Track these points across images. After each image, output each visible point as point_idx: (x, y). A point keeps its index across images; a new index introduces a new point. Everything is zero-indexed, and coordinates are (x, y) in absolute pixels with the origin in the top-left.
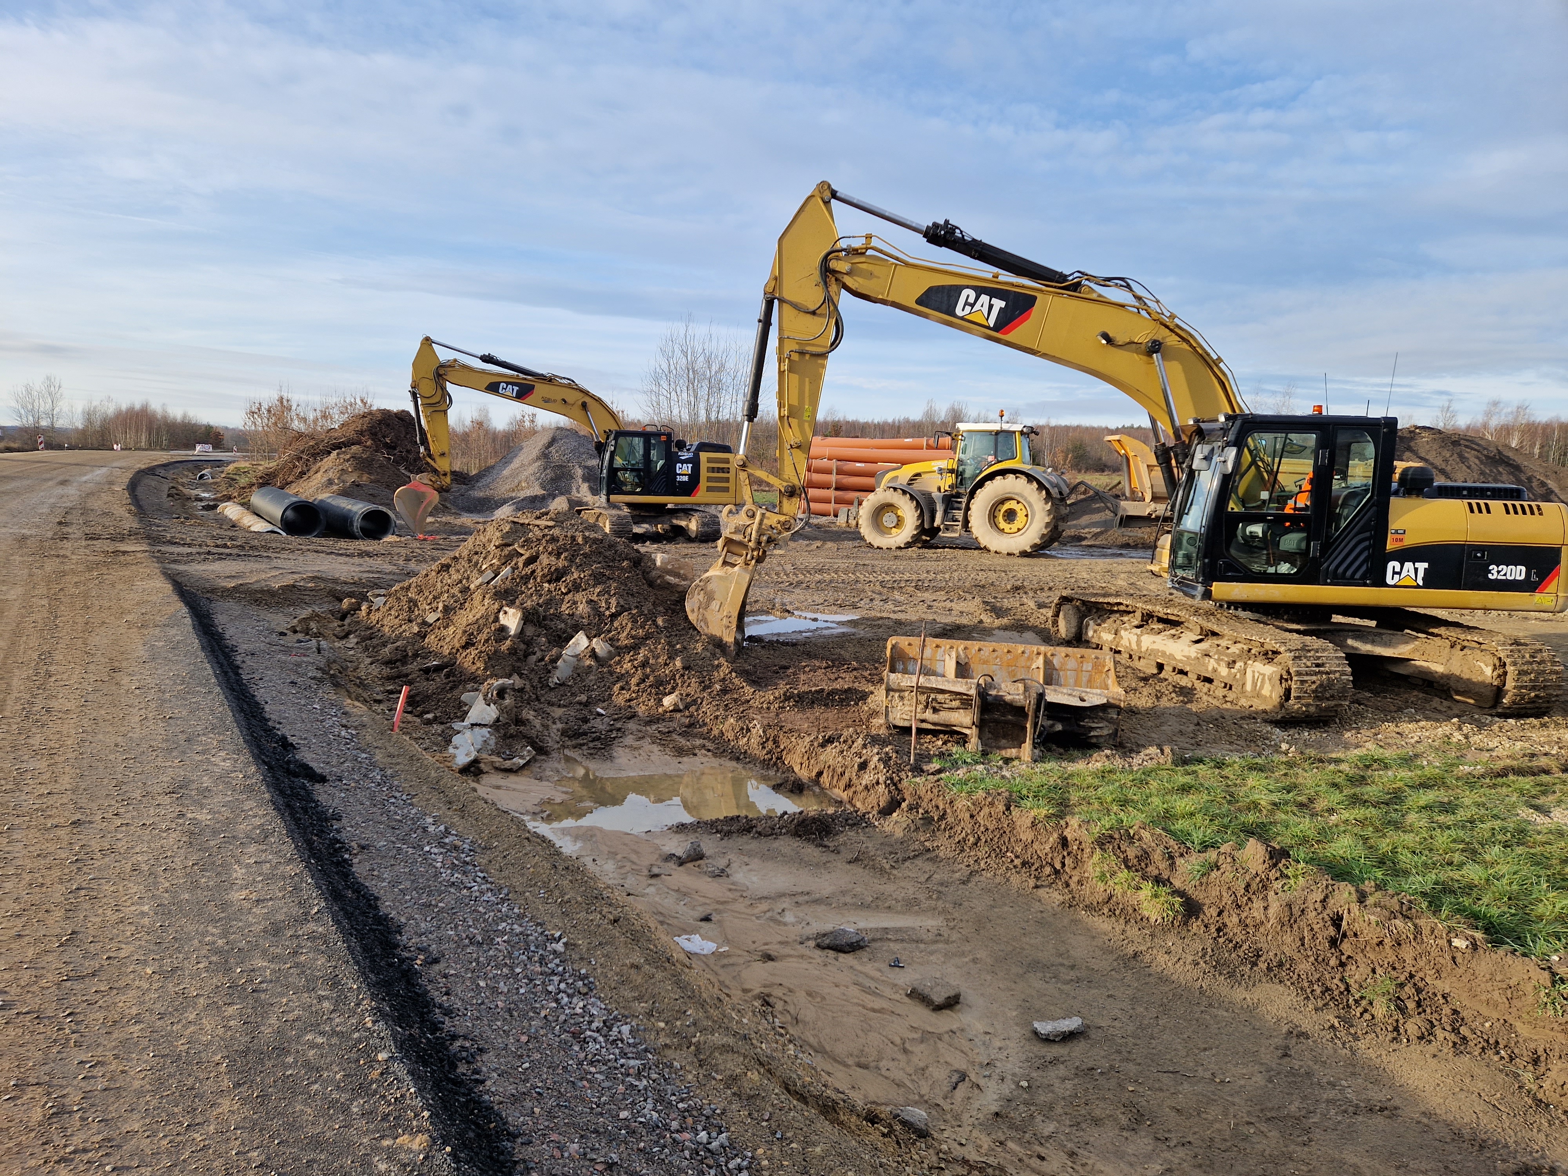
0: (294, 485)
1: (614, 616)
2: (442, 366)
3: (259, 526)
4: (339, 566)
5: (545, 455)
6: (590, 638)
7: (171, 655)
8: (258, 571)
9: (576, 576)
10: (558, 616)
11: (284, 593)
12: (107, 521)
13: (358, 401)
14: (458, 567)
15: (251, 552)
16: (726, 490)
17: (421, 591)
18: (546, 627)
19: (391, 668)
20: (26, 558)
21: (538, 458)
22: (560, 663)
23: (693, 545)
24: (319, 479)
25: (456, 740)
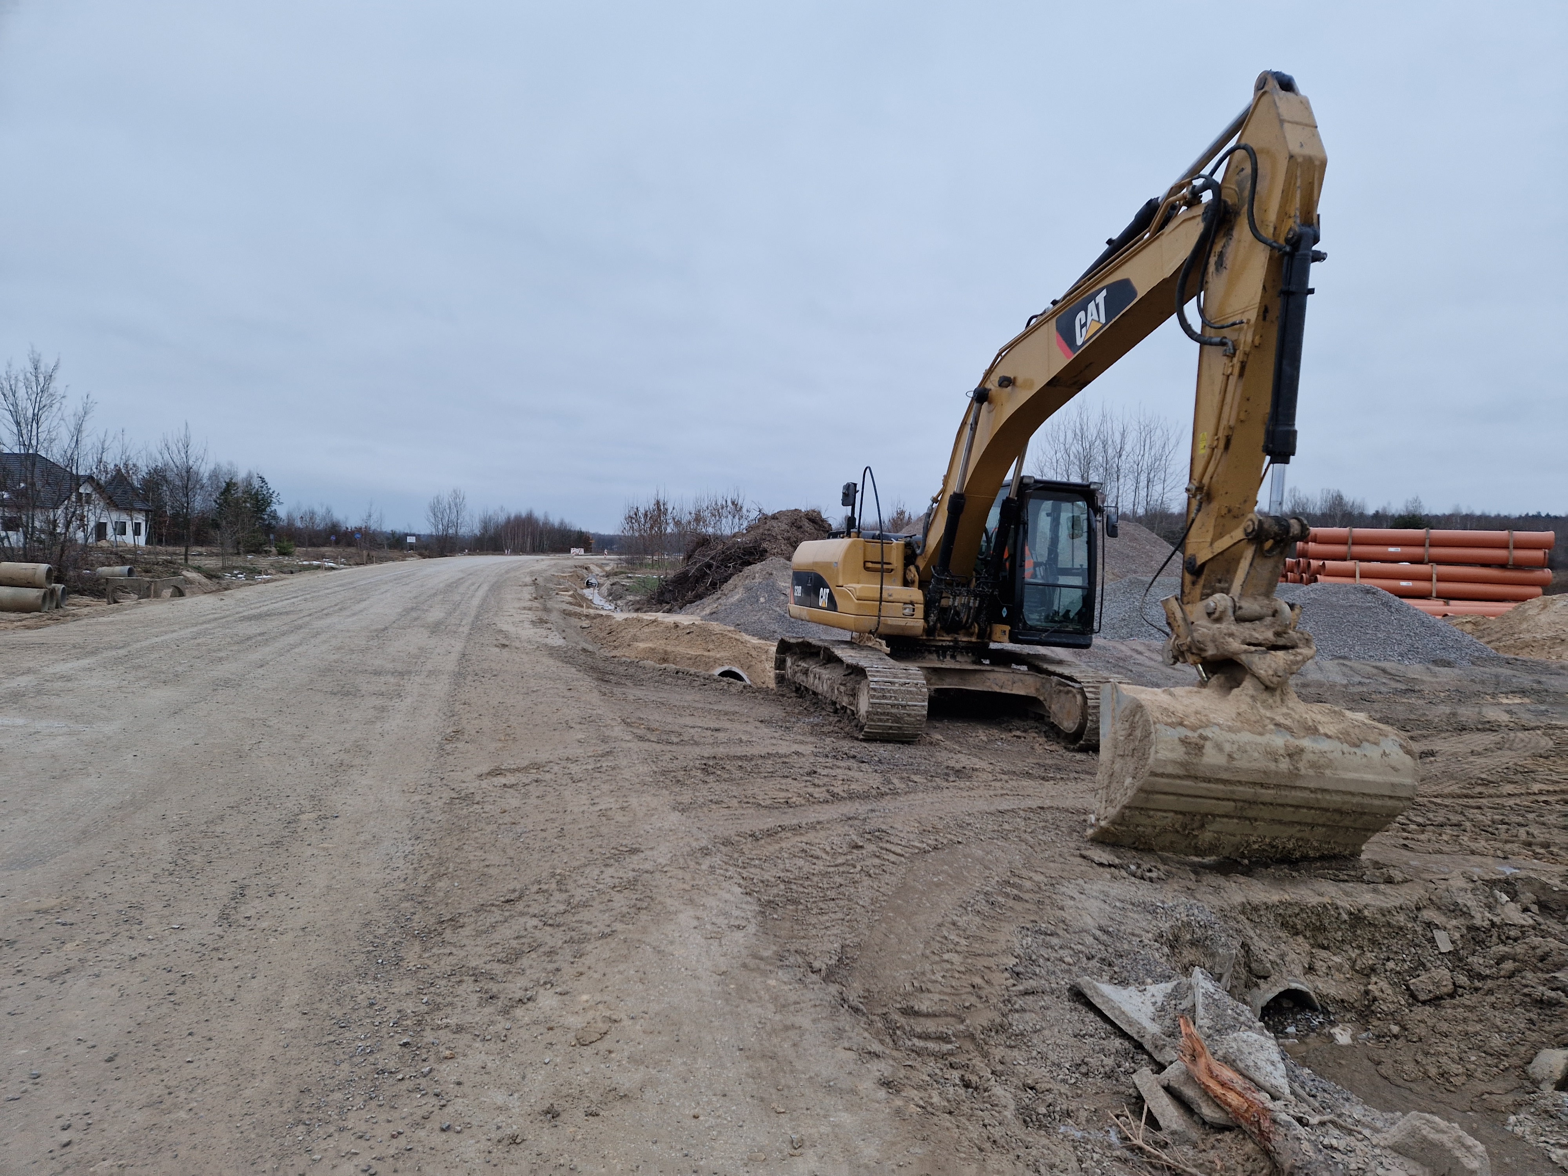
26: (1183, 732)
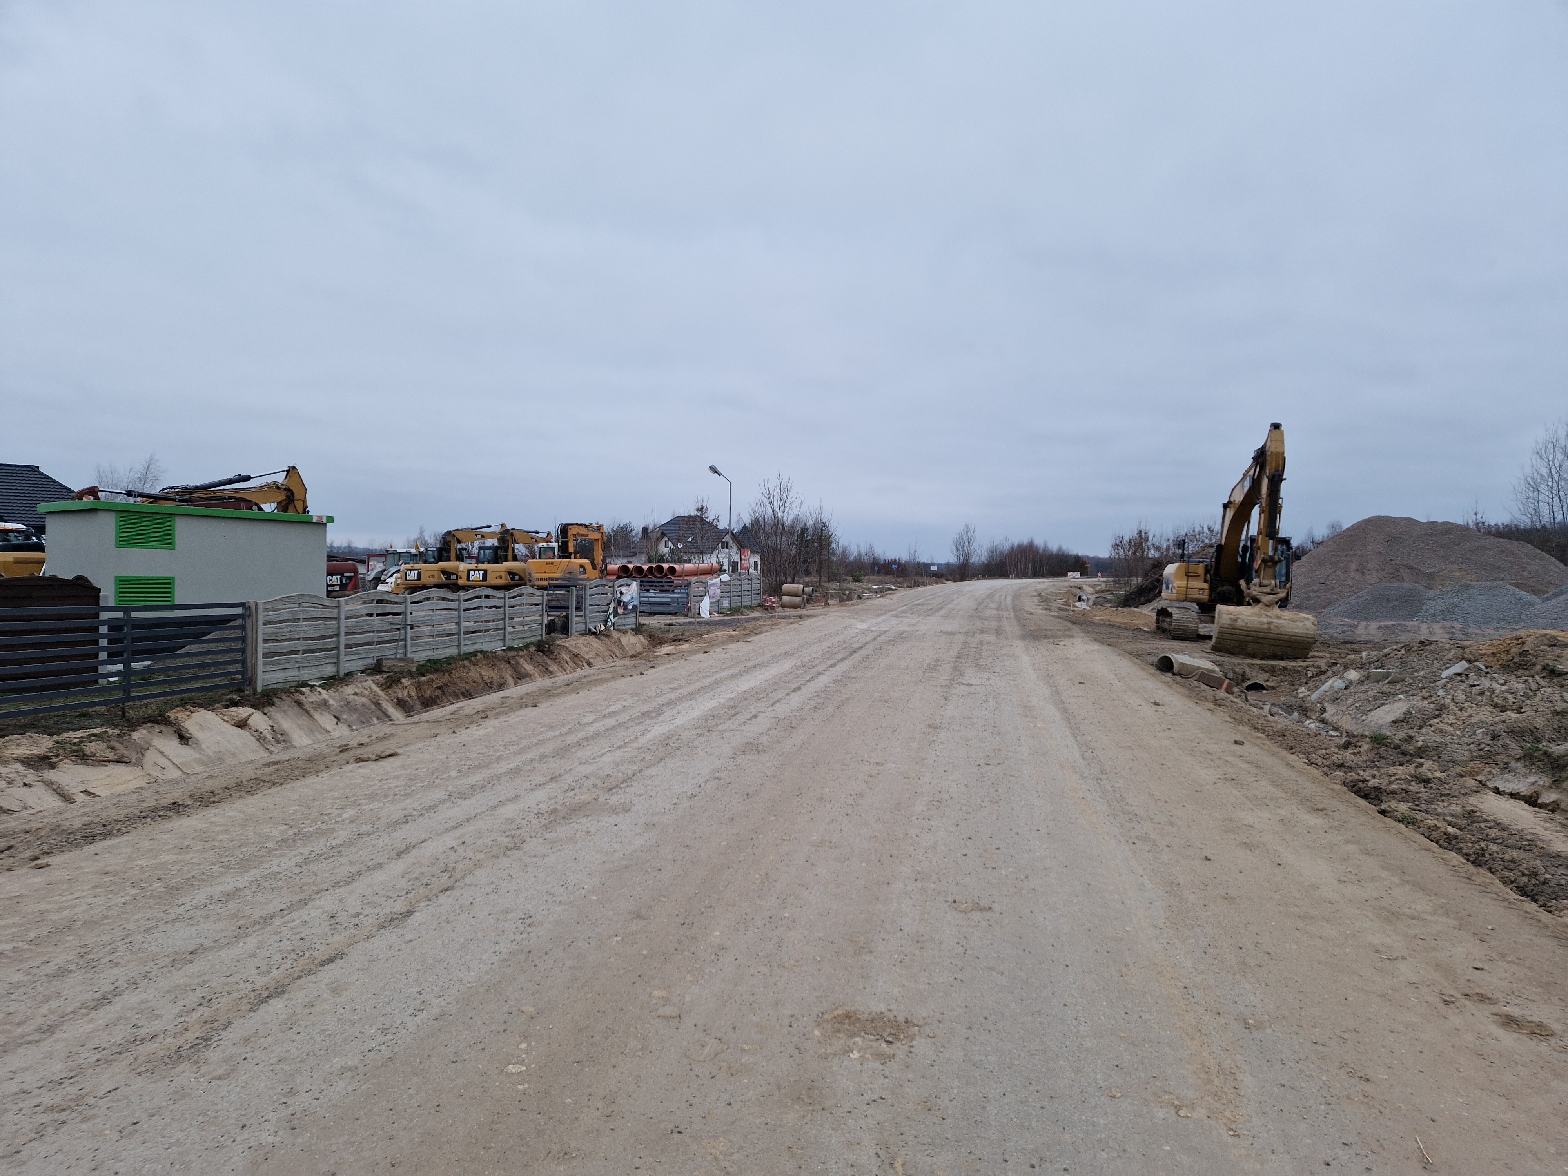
26: (1231, 616)
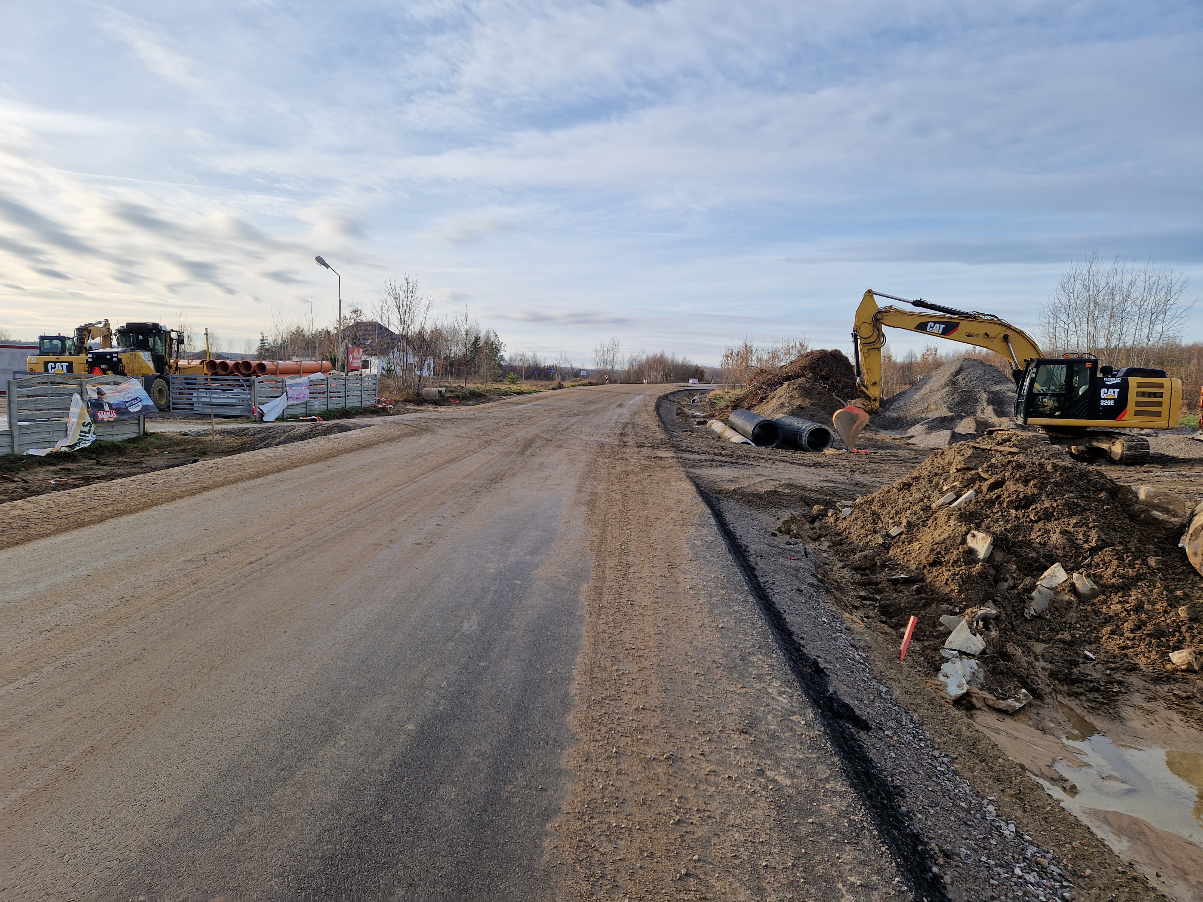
0: (757, 407)
1: (1094, 551)
2: (880, 312)
3: (737, 438)
4: (804, 475)
5: (952, 382)
6: (1069, 571)
7: (708, 556)
8: (749, 477)
9: (1047, 504)
10: (1029, 543)
11: (768, 497)
12: (647, 433)
13: (798, 345)
14: (919, 486)
15: (739, 461)
16: (1159, 414)
17: (883, 506)
18: (1015, 553)
19: (862, 575)
20: (605, 460)
21: (946, 385)
22: (1034, 594)
23: (1117, 468)
24: (774, 403)
25: (946, 667)
